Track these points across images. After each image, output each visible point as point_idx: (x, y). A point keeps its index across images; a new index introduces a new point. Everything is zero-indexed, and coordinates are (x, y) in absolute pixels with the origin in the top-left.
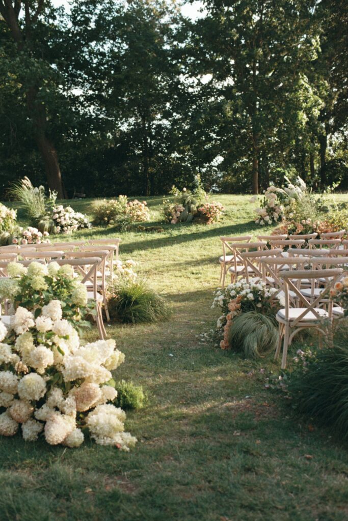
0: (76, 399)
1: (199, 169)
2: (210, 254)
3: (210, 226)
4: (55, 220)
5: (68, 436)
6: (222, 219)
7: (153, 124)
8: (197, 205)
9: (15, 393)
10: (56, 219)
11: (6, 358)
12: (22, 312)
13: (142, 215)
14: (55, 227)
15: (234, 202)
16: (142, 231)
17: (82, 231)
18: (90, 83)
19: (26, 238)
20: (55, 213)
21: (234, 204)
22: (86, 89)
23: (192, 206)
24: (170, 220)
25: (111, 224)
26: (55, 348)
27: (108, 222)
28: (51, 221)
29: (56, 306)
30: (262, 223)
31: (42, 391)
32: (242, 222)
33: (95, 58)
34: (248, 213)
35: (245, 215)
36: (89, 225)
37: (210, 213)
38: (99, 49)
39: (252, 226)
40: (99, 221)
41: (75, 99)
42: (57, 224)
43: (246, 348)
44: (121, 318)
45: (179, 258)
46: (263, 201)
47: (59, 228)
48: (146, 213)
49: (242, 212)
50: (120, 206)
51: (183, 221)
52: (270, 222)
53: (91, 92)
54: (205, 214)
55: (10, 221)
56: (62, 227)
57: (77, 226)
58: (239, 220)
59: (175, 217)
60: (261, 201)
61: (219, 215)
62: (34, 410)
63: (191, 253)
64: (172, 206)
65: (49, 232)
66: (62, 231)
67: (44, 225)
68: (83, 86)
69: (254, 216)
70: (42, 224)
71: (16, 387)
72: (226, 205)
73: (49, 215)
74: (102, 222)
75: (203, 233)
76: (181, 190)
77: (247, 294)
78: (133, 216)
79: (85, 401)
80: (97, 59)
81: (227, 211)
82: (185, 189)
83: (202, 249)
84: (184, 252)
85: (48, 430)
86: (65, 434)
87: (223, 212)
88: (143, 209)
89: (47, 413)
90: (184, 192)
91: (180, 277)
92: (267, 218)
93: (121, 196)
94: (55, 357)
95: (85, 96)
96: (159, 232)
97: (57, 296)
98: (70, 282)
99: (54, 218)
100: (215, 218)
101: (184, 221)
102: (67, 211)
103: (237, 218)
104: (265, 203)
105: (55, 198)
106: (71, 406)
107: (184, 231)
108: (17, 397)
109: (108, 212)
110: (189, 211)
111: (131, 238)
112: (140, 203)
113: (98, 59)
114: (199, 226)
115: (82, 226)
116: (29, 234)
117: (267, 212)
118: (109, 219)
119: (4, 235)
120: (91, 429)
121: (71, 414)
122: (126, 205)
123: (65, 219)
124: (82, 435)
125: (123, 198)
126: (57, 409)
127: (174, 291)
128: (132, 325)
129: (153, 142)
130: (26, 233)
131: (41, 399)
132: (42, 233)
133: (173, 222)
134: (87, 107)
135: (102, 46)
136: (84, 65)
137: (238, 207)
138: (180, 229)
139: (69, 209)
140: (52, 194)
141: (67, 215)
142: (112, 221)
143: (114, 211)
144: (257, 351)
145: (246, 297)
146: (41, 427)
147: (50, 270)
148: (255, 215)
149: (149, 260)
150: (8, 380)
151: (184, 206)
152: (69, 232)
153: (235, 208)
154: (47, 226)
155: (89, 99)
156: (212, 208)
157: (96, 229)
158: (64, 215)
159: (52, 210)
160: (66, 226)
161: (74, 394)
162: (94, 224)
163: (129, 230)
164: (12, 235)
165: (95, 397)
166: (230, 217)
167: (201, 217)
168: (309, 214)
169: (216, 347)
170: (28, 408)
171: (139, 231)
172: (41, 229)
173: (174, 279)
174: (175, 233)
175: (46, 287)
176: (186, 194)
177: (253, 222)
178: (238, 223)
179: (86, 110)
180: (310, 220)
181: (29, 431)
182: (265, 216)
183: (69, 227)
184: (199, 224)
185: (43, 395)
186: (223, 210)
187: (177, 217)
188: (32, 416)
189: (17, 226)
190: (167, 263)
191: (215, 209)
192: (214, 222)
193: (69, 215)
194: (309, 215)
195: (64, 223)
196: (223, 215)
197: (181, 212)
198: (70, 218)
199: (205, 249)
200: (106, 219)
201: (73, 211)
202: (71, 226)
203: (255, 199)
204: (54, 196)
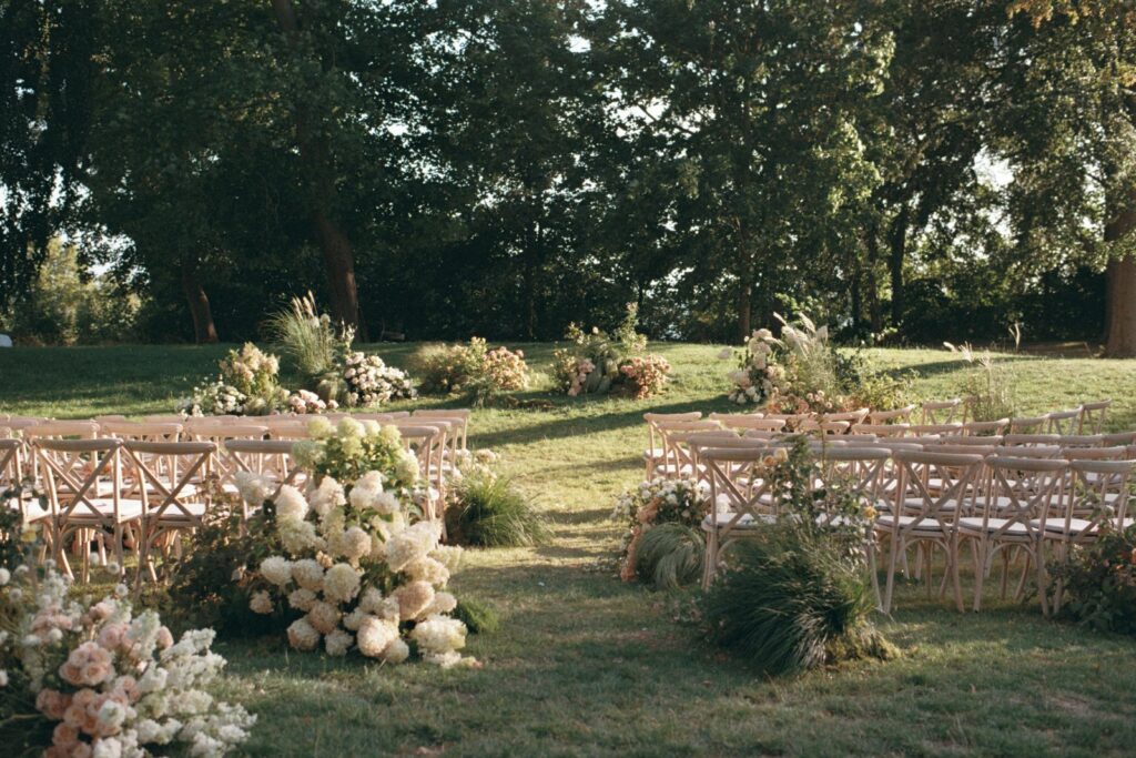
0: (400, 602)
1: (640, 291)
2: (634, 450)
3: (641, 403)
4: (349, 380)
5: (388, 646)
6: (667, 389)
7: (547, 195)
8: (619, 361)
9: (318, 590)
10: (351, 378)
11: (308, 541)
12: (329, 483)
13: (514, 377)
14: (349, 394)
15: (695, 359)
16: (514, 408)
17: (400, 404)
18: (422, 112)
19: (295, 410)
20: (350, 367)
21: (693, 362)
22: (414, 124)
23: (610, 363)
24: (567, 389)
25: (454, 392)
26: (374, 533)
27: (449, 389)
28: (342, 381)
29: (376, 479)
30: (741, 399)
31: (355, 589)
32: (704, 396)
33: (436, 63)
34: (718, 380)
35: (710, 384)
36: (413, 392)
37: (643, 376)
38: (443, 48)
39: (721, 405)
40: (431, 385)
41: (391, 144)
42: (352, 388)
43: (658, 576)
44: (466, 537)
45: (577, 457)
46: (744, 358)
47: (356, 395)
48: (522, 373)
49: (706, 378)
50: (473, 357)
51: (590, 391)
52: (757, 398)
53: (423, 130)
54: (634, 378)
55: (267, 376)
56: (361, 393)
57: (389, 393)
58: (698, 393)
59: (576, 383)
60: (740, 358)
61: (662, 381)
62: (343, 616)
63: (600, 448)
64: (572, 361)
65: (339, 401)
66: (361, 402)
67: (330, 388)
68: (408, 118)
69: (728, 387)
70: (324, 386)
71: (321, 581)
72: (678, 363)
73: (338, 370)
74: (439, 387)
75: (628, 414)
76: (588, 331)
77: (667, 494)
78: (497, 378)
79: (412, 605)
80: (438, 67)
81: (677, 376)
82: (596, 330)
83: (622, 442)
84: (587, 447)
85: (362, 636)
86: (385, 643)
87: (669, 376)
88: (515, 364)
89: (361, 618)
90: (594, 334)
91: (575, 487)
92: (752, 390)
93: (474, 338)
94: (374, 546)
95: (412, 137)
96: (546, 410)
97: (375, 466)
98: (395, 450)
99: (347, 375)
100: (653, 387)
101: (592, 392)
102: (371, 364)
103: (696, 388)
104: (748, 361)
105: (351, 338)
106: (392, 609)
107: (593, 410)
108: (320, 596)
109: (449, 368)
110: (604, 373)
111: (493, 419)
112: (511, 354)
113: (442, 66)
114: (621, 401)
115: (399, 394)
116: (302, 403)
117: (751, 378)
118: (452, 382)
119: (254, 403)
120: (421, 642)
121: (393, 619)
122: (485, 357)
123: (367, 379)
124: (407, 647)
125: (478, 343)
126: (373, 613)
127: (561, 507)
128: (483, 549)
129: (545, 231)
130: (296, 401)
131: (353, 599)
132: (326, 401)
133: (572, 392)
134: (415, 158)
135: (450, 42)
136: (413, 77)
137: (701, 368)
138: (584, 407)
139: (377, 360)
140: (347, 330)
141: (372, 372)
142: (457, 387)
143: (462, 366)
144: (674, 580)
145: (664, 499)
146: (351, 639)
147: (368, 430)
148: (729, 383)
149: (523, 458)
150: (310, 569)
151: (594, 362)
152: (374, 404)
153: (695, 369)
154: (334, 391)
155: (421, 143)
156: (647, 367)
157: (426, 400)
158: (366, 372)
159: (343, 361)
160: (369, 391)
161: (397, 595)
162: (422, 391)
163: (488, 405)
164: (269, 403)
165: (426, 598)
166: (682, 385)
167: (627, 384)
168: (821, 382)
169: (615, 579)
170: (335, 613)
171: (506, 408)
172: (324, 396)
173: (563, 490)
174: (574, 413)
175: (362, 452)
176: (598, 339)
177: (724, 398)
178: (696, 398)
179: (413, 166)
180: (823, 393)
181: (336, 642)
182: (748, 386)
183: (375, 395)
184: (622, 397)
185: (355, 595)
186: (669, 371)
187: (581, 384)
188: (340, 625)
189: (279, 387)
190: (555, 463)
191: (653, 369)
192: (650, 394)
193: (375, 370)
194: (822, 385)
195: (365, 386)
196: (668, 381)
197: (588, 374)
198: (377, 377)
199: (625, 441)
200: (445, 382)
201: (383, 365)
202: (378, 392)
203: (729, 353)
204: (350, 334)
